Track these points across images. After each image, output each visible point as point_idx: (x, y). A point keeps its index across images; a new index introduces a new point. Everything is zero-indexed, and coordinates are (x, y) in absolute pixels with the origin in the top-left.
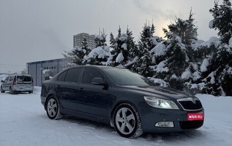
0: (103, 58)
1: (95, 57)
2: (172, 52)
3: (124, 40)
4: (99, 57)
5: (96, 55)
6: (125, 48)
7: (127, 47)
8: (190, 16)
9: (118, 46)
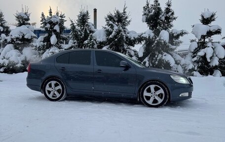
0: (30, 38)
1: (21, 37)
2: (116, 40)
3: (56, 22)
4: (25, 37)
5: (22, 34)
6: (58, 30)
7: (60, 30)
8: (124, 9)
9: (51, 28)
